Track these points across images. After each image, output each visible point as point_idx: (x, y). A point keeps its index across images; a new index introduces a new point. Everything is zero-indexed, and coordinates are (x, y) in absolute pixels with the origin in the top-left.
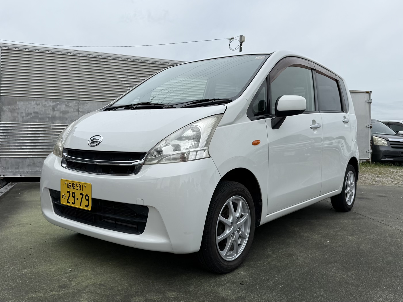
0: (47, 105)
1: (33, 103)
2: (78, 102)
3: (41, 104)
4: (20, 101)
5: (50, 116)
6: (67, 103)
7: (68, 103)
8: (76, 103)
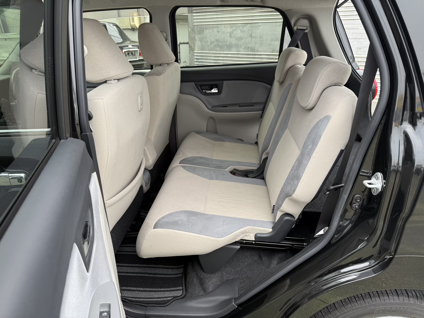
0: (226, 32)
1: (215, 30)
2: (251, 25)
3: (221, 31)
4: (206, 29)
5: (228, 44)
6: (241, 28)
7: (243, 27)
8: (250, 27)
